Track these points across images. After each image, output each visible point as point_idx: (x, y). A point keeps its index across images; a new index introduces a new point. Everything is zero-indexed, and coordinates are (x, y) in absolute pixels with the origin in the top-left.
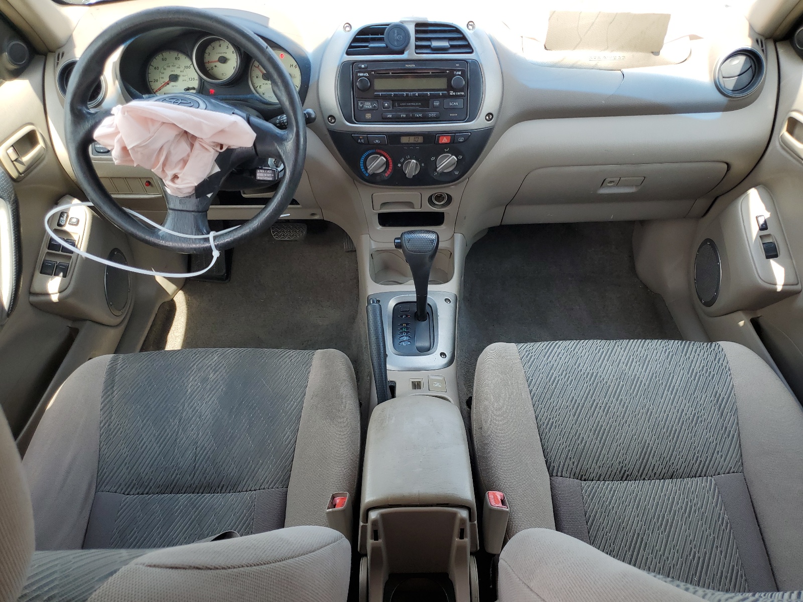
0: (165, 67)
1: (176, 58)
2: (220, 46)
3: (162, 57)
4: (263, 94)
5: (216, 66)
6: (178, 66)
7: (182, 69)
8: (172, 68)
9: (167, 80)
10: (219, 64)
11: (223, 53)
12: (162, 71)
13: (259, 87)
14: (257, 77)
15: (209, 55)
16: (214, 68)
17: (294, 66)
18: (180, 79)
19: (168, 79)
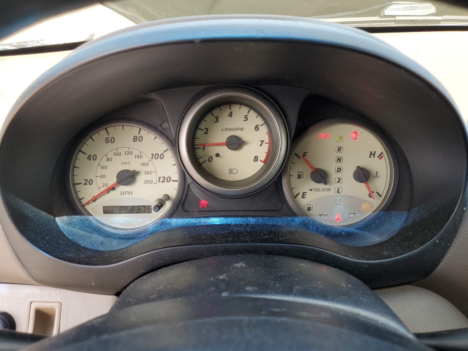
0: (110, 155)
1: (135, 139)
2: (231, 115)
3: (107, 136)
4: (309, 209)
5: (218, 155)
6: (138, 153)
7: (145, 160)
8: (124, 158)
9: (113, 180)
10: (224, 150)
11: (236, 129)
12: (104, 163)
13: (301, 195)
14: (299, 177)
15: (206, 133)
16: (215, 158)
17: (377, 154)
18: (140, 179)
19: (115, 180)
